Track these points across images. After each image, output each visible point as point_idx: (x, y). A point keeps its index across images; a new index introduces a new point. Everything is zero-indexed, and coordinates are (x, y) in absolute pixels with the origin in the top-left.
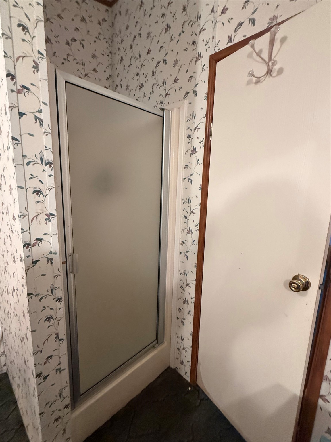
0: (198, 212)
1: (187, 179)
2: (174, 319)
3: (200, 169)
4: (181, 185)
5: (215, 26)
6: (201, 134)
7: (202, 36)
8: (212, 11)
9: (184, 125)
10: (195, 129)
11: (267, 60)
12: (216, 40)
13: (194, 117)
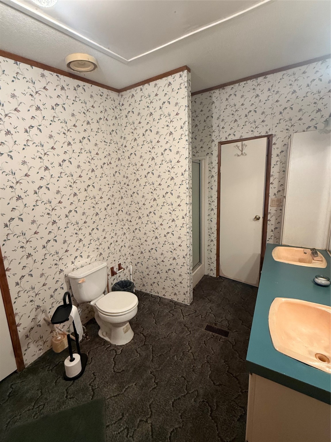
0: (216, 201)
1: (210, 188)
2: (206, 250)
3: (216, 183)
4: (207, 190)
5: (220, 132)
6: (216, 170)
7: (214, 134)
8: (218, 126)
9: (207, 166)
10: (213, 168)
11: (241, 150)
12: (221, 137)
13: (212, 163)
